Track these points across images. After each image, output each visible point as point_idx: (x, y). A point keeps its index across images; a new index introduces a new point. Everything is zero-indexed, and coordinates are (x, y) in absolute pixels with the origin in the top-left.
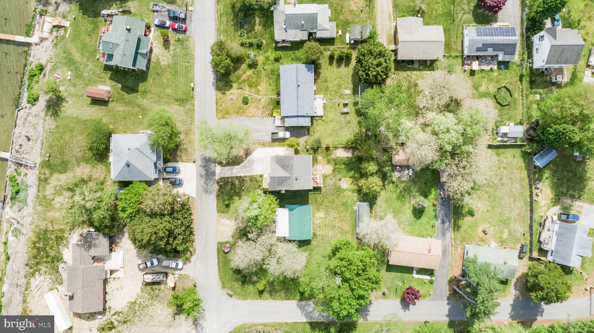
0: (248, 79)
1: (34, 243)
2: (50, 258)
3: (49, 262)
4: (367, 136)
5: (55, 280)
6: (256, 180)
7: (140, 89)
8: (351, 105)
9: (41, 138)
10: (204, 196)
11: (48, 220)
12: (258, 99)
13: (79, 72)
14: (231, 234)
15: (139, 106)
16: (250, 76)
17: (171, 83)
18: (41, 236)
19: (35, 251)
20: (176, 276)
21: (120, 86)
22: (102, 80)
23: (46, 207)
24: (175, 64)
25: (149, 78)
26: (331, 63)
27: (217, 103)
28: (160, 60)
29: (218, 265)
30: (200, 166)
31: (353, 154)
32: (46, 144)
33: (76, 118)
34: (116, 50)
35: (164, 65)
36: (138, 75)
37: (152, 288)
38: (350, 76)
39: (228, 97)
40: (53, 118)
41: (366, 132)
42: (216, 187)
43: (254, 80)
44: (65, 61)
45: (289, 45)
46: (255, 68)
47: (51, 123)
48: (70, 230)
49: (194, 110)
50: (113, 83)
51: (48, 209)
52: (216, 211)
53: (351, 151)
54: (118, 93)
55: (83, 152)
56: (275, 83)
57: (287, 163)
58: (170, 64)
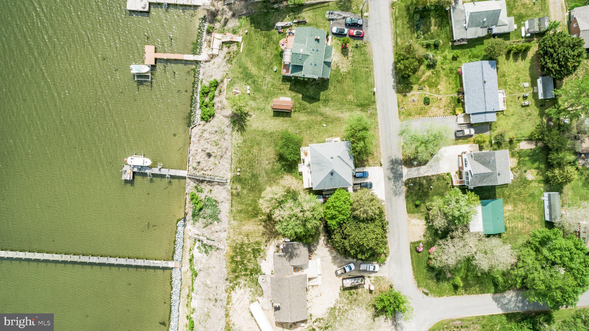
0: (428, 80)
1: (232, 258)
2: (248, 271)
3: (247, 275)
4: (548, 126)
5: (255, 292)
6: (443, 178)
7: (321, 98)
8: (530, 97)
9: (229, 154)
10: (394, 198)
11: (243, 234)
12: (439, 99)
13: (258, 86)
14: (422, 233)
15: (322, 114)
16: (429, 76)
17: (352, 89)
18: (238, 250)
19: (233, 265)
20: (372, 279)
21: (300, 96)
22: (282, 91)
23: (241, 221)
24: (355, 70)
25: (330, 86)
26: (508, 57)
27: (399, 106)
28: (340, 68)
29: (413, 265)
30: (388, 169)
31: (536, 145)
32: (235, 160)
33: (262, 131)
34: (306, 61)
35: (344, 72)
36: (318, 84)
37: (350, 293)
38: (528, 68)
39: (410, 99)
40: (240, 133)
41: (547, 122)
42: (404, 189)
43: (433, 81)
44: (242, 76)
45: (465, 43)
46: (434, 68)
47: (237, 138)
48: (266, 242)
49: (376, 114)
50: (294, 94)
51: (243, 223)
52: (406, 212)
53: (534, 143)
54: (300, 104)
55: (271, 164)
56: (455, 81)
57: (488, 159)
58: (350, 71)
